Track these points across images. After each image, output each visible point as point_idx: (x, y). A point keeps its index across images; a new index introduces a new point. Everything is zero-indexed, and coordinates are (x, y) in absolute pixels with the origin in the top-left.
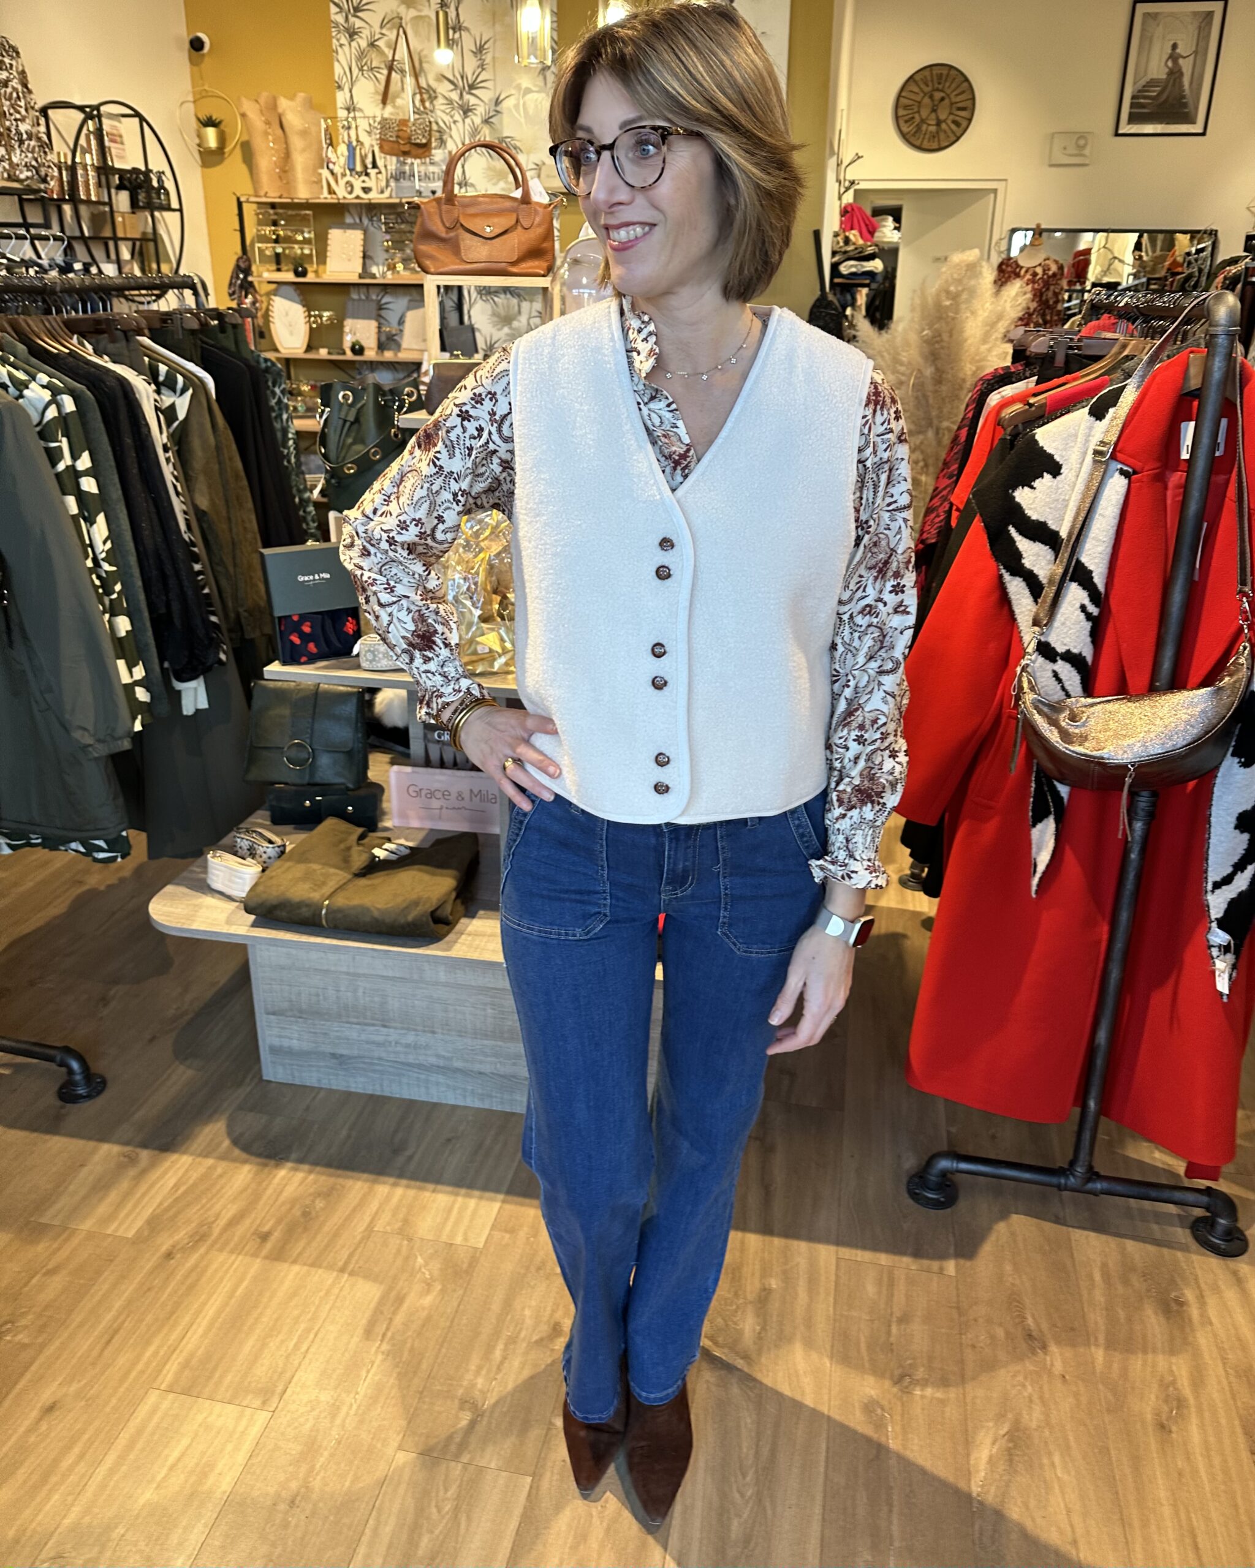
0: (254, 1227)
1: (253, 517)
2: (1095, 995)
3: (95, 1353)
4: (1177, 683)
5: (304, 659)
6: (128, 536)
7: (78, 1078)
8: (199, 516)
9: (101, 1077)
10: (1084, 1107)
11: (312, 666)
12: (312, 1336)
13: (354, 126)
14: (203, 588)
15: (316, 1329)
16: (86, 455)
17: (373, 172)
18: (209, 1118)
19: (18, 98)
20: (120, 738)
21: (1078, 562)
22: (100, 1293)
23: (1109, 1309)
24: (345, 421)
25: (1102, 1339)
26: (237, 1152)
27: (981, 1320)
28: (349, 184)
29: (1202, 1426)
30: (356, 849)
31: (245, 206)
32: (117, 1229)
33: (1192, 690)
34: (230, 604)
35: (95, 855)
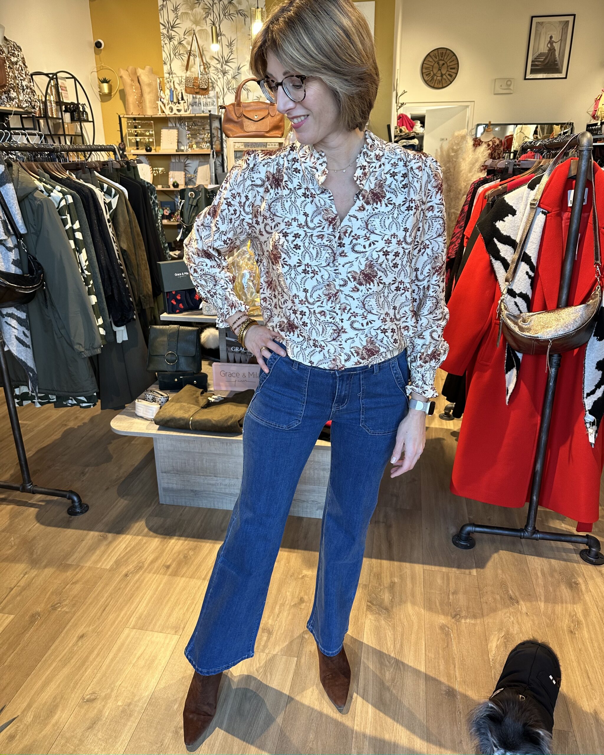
0: (163, 563)
1: (145, 254)
2: (535, 448)
3: (98, 615)
4: (569, 304)
5: (178, 311)
6: (95, 259)
7: (77, 504)
8: (123, 252)
9: (86, 504)
10: (531, 501)
11: (181, 314)
12: (193, 606)
13: (172, 81)
14: (126, 284)
16: (77, 222)
17: (182, 102)
18: (137, 521)
19: (22, 69)
20: (96, 348)
21: (525, 253)
22: (98, 591)
23: (545, 586)
24: (192, 205)
25: (543, 598)
26: (151, 533)
27: (488, 593)
28: (171, 109)
29: (589, 631)
30: (200, 398)
31: (122, 119)
32: (102, 565)
33: (576, 306)
34: (136, 293)
35: (81, 405)
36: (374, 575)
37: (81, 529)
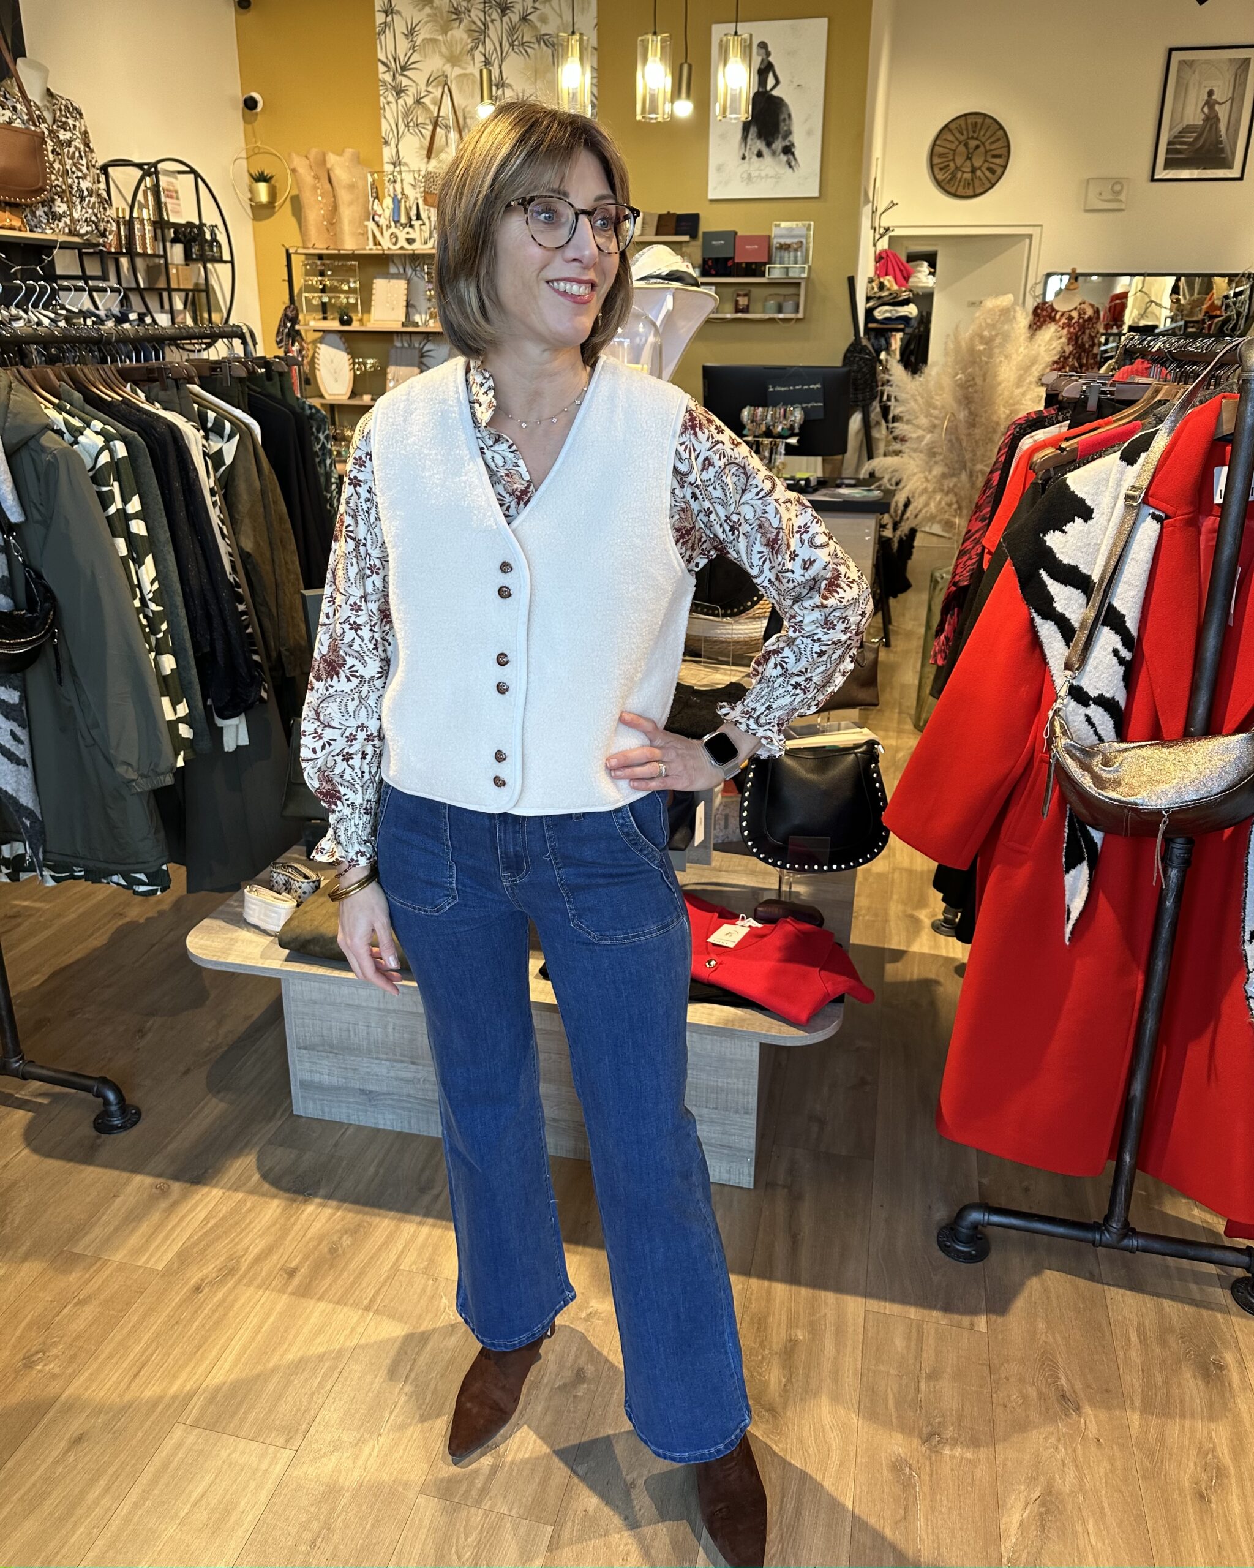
0: (282, 1262)
1: (296, 558)
2: (1130, 1045)
3: (123, 1385)
4: (1212, 729)
6: (175, 577)
7: (114, 1108)
8: (244, 558)
9: (136, 1108)
10: (1120, 1160)
12: (336, 1375)
13: (399, 180)
14: (247, 627)
15: (341, 1367)
16: (136, 498)
17: (417, 223)
18: (240, 1152)
19: (81, 156)
20: (163, 773)
21: (1111, 606)
23: (1146, 1371)
25: (1138, 1402)
26: (266, 1186)
27: (1012, 1379)
28: (395, 238)
29: (1243, 1497)
31: (293, 257)
32: (147, 1261)
33: (1227, 735)
34: (272, 644)
35: (136, 888)
36: (751, 1319)
37: (117, 1168)
